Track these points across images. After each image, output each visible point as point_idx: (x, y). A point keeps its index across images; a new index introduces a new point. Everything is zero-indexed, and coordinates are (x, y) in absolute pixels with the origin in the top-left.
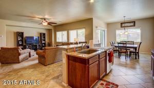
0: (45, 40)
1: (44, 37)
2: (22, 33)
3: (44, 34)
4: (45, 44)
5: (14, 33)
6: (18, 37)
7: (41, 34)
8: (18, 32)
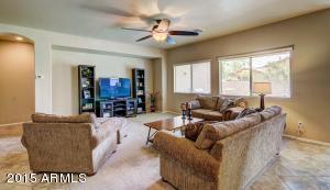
0: (142, 88)
1: (142, 80)
2: (92, 69)
3: (141, 72)
4: (143, 97)
5: (73, 68)
6: (83, 80)
7: (133, 71)
8: (83, 66)
